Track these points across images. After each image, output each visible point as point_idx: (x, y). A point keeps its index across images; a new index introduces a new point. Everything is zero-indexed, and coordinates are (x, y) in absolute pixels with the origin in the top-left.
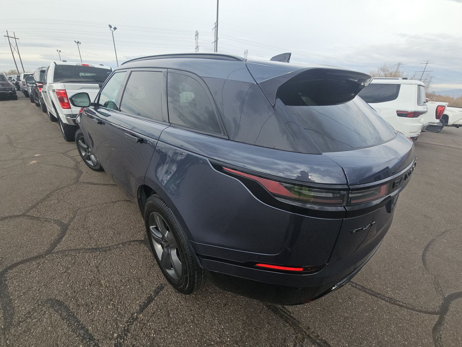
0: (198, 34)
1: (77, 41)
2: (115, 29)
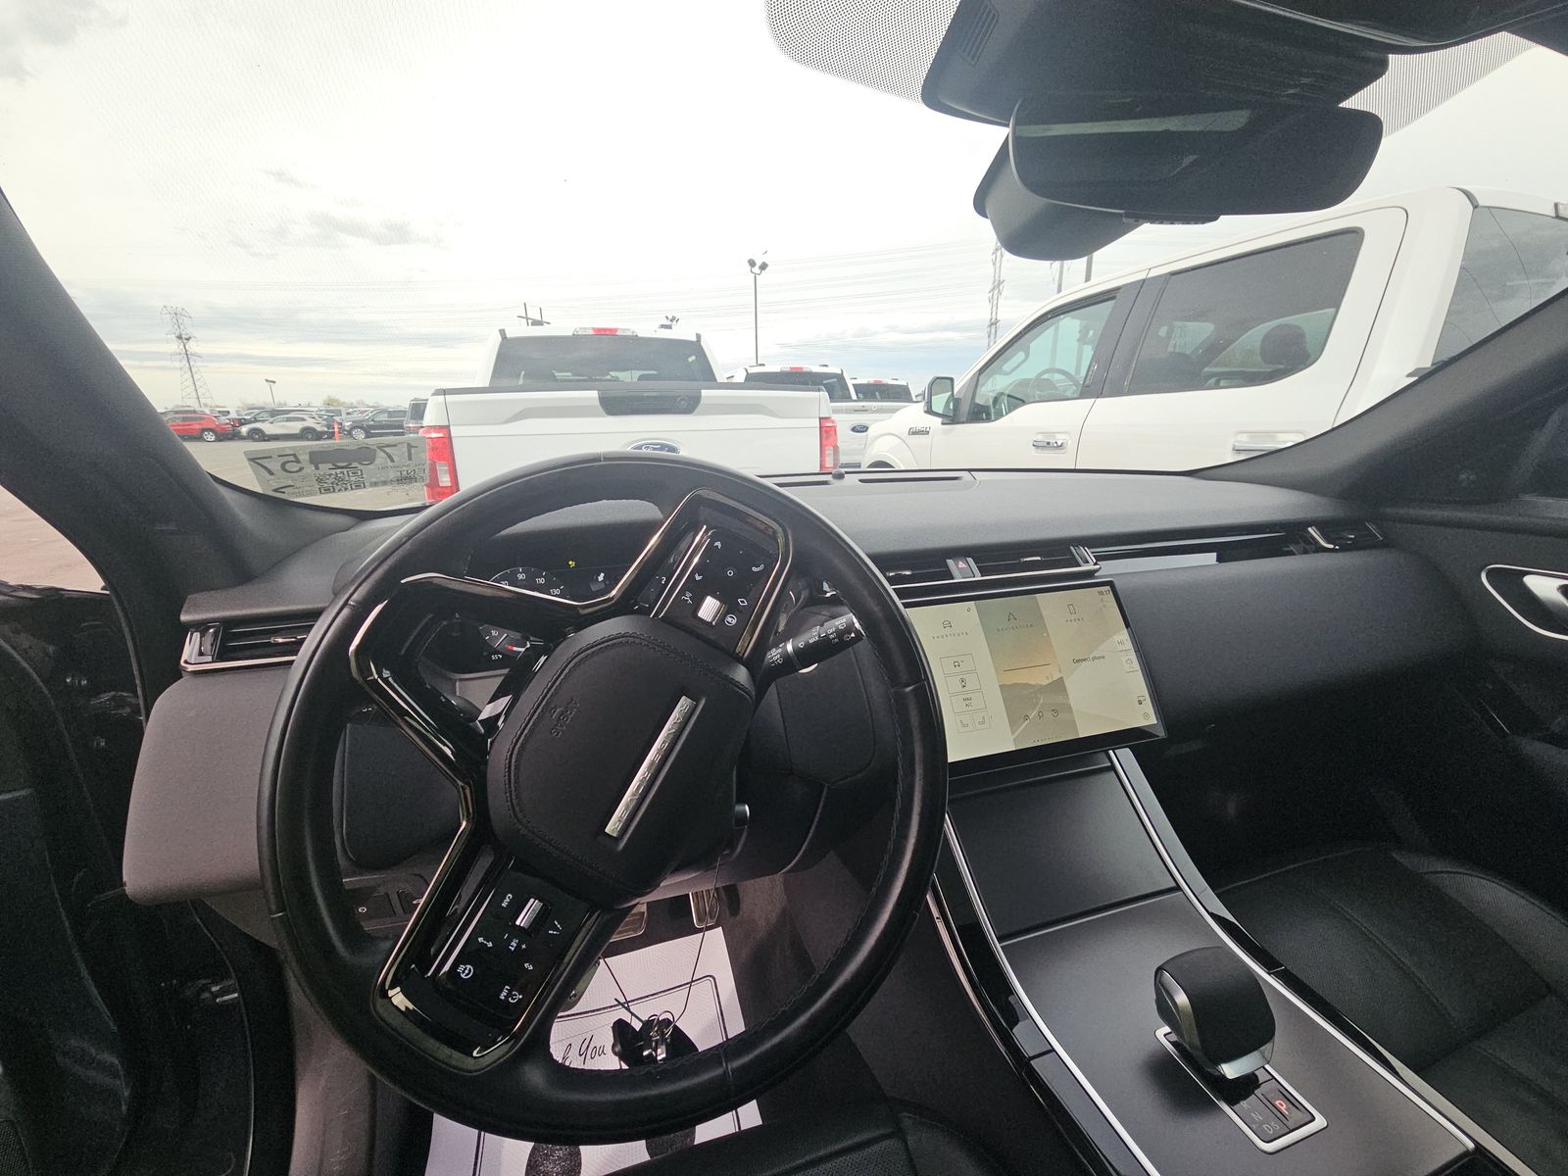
0: (1000, 283)
1: (670, 317)
2: (764, 267)
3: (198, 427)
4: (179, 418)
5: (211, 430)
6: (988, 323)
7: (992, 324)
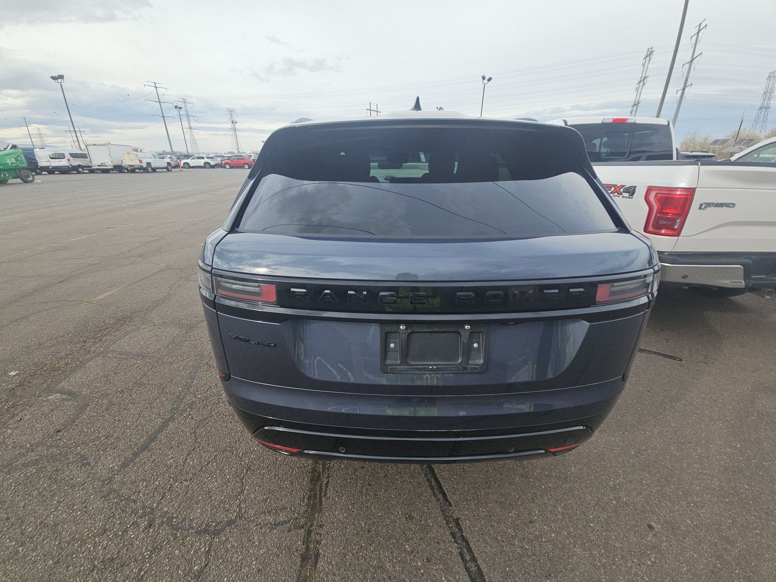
3: (242, 162)
4: (236, 159)
5: (247, 164)
6: (633, 104)
7: (634, 105)
